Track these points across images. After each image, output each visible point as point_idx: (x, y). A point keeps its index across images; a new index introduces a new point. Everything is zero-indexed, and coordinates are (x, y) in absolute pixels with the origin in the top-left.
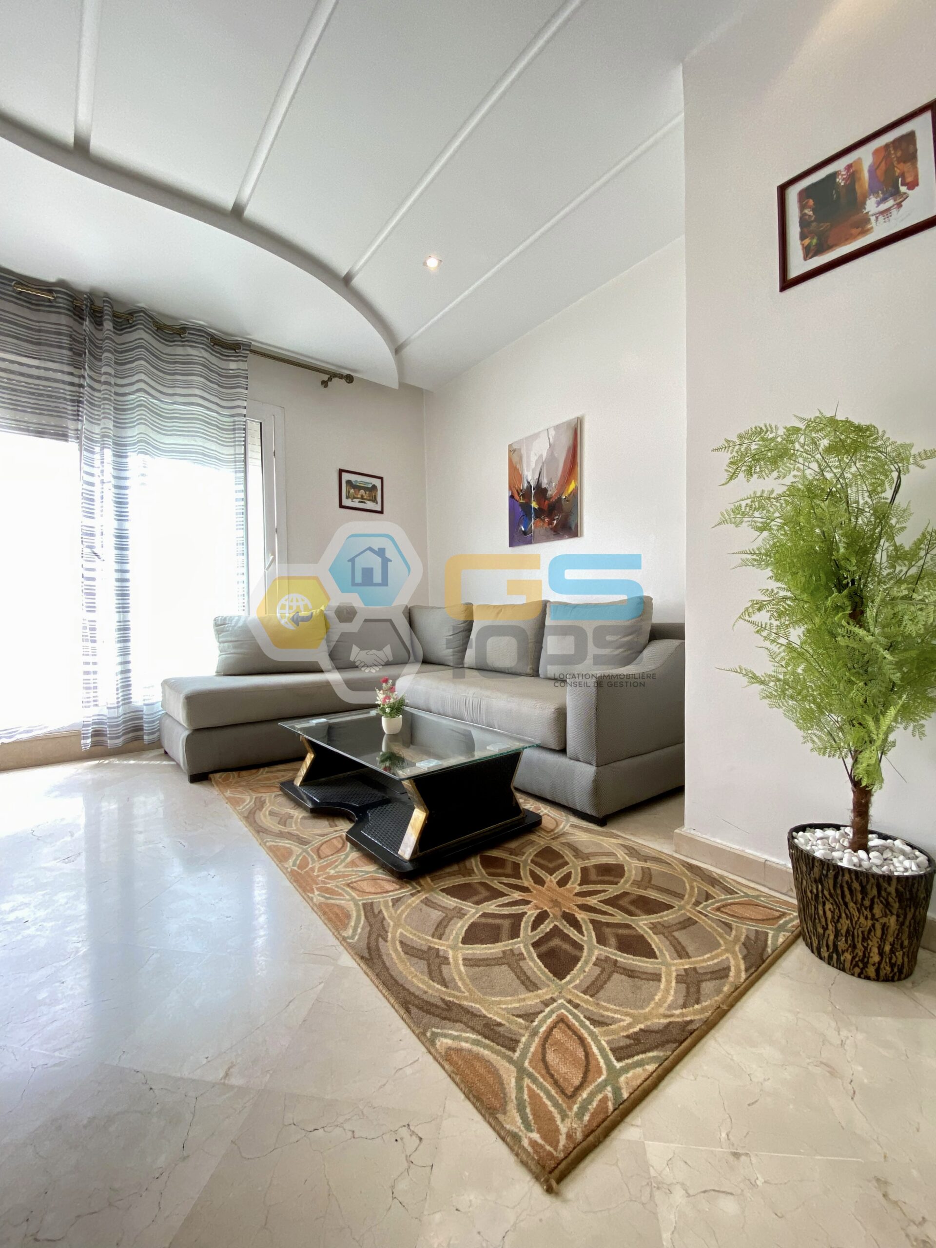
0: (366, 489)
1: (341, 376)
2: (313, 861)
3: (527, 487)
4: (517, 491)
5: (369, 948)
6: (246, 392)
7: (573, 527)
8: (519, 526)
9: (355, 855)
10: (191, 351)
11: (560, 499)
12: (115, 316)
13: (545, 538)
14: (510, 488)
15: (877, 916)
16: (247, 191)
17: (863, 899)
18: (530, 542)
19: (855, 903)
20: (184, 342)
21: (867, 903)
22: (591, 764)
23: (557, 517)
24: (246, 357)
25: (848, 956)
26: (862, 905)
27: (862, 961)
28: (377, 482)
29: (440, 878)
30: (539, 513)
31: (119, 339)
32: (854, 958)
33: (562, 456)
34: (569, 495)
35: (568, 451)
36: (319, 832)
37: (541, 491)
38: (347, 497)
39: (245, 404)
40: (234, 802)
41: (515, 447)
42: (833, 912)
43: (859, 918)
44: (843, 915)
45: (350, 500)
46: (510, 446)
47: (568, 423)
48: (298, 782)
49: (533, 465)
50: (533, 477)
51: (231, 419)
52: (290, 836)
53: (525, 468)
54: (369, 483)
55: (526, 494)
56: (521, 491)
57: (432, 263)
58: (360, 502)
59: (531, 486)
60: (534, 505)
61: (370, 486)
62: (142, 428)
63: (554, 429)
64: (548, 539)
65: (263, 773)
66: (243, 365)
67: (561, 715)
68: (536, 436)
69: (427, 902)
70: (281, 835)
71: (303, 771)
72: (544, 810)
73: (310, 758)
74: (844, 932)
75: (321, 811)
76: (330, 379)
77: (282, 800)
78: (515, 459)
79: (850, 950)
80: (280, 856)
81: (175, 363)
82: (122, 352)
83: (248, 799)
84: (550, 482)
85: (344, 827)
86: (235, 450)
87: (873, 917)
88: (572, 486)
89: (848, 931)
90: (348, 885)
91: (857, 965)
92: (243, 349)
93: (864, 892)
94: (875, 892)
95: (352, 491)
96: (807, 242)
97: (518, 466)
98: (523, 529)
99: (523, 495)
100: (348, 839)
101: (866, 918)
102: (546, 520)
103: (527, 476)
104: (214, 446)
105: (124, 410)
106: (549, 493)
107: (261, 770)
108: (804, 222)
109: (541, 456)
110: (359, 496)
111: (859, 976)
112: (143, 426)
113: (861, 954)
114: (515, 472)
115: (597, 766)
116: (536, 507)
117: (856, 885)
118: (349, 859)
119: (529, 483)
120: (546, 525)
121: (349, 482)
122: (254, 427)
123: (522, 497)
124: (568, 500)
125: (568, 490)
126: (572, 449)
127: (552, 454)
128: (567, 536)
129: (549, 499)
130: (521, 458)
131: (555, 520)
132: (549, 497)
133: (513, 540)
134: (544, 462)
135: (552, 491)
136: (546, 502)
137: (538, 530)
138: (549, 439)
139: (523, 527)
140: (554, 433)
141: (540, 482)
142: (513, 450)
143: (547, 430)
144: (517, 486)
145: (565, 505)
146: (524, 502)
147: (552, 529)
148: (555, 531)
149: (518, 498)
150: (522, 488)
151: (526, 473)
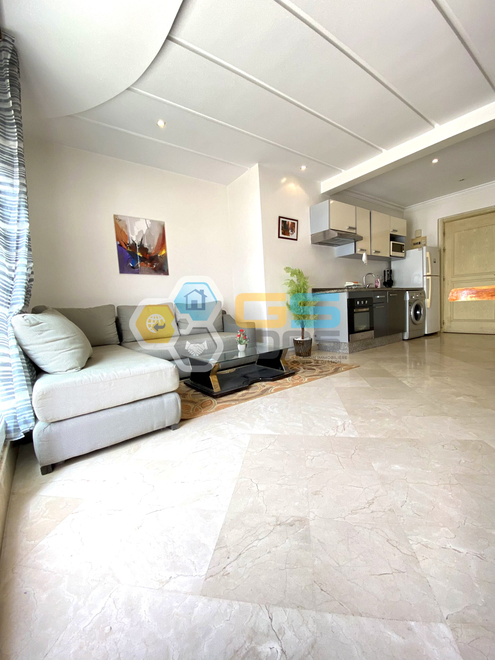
3: (133, 244)
4: (124, 243)
7: (166, 270)
8: (128, 263)
11: (157, 256)
13: (148, 272)
14: (118, 239)
18: (138, 273)
30: (143, 259)
33: (157, 236)
34: (162, 255)
35: (160, 235)
37: (143, 249)
46: (115, 216)
47: (159, 222)
49: (136, 233)
50: (137, 240)
53: (130, 231)
55: (132, 247)
56: (128, 244)
59: (136, 244)
60: (139, 254)
63: (150, 221)
64: (150, 273)
68: (137, 219)
78: (121, 225)
84: (150, 246)
88: (163, 252)
97: (124, 230)
98: (131, 265)
99: (130, 247)
102: (149, 264)
103: (132, 238)
106: (149, 251)
109: (142, 231)
114: (121, 232)
116: (141, 256)
120: (149, 266)
123: (128, 248)
124: (161, 258)
125: (161, 253)
126: (162, 235)
127: (150, 233)
128: (162, 274)
129: (150, 254)
130: (126, 227)
131: (154, 265)
132: (149, 253)
133: (123, 270)
134: (144, 235)
135: (151, 250)
136: (148, 255)
137: (143, 268)
138: (147, 224)
139: (131, 264)
140: (150, 223)
141: (142, 244)
142: (119, 219)
143: (146, 219)
144: (124, 241)
145: (160, 260)
146: (131, 251)
147: (152, 269)
148: (155, 270)
149: (126, 247)
150: (128, 243)
151: (131, 235)
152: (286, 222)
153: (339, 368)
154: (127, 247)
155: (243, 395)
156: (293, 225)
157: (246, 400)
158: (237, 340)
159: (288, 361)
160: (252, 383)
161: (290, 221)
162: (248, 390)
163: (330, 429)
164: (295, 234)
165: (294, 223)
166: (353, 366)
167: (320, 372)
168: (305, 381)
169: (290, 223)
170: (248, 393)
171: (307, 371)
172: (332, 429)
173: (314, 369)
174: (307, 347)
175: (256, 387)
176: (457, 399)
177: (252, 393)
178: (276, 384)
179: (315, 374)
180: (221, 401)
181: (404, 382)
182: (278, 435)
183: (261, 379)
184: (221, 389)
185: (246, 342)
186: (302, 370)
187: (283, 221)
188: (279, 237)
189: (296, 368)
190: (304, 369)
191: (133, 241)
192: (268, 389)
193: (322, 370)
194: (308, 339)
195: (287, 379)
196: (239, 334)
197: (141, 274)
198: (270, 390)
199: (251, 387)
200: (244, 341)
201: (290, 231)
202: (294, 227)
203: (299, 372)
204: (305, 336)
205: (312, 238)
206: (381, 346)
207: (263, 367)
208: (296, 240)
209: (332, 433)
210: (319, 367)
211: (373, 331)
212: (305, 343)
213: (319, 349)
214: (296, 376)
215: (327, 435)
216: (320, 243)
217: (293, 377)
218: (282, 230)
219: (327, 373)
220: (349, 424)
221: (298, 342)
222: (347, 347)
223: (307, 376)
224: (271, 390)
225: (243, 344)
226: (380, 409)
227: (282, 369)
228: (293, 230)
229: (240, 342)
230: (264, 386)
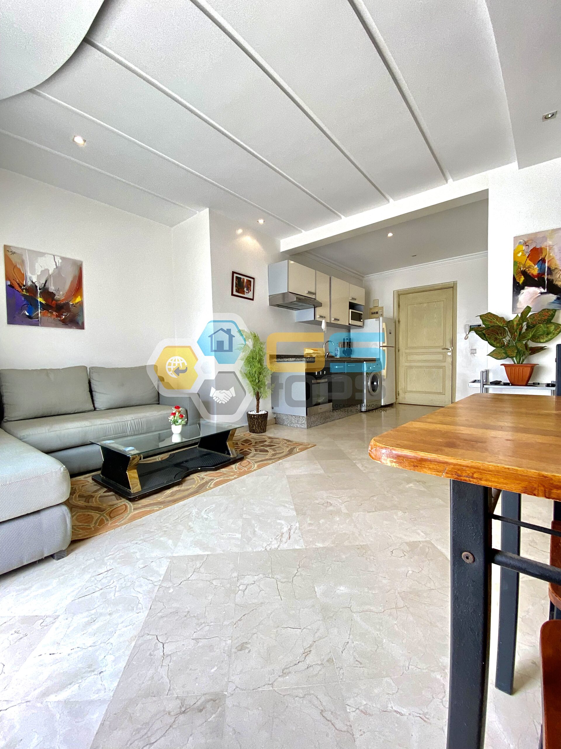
3: (31, 285)
4: (18, 284)
7: (80, 323)
8: (22, 310)
11: (67, 304)
13: (53, 324)
14: (7, 278)
18: (36, 324)
23: (65, 314)
30: (45, 307)
33: (69, 278)
34: (76, 304)
35: (74, 277)
37: (46, 292)
41: (13, 250)
46: (6, 246)
47: (74, 261)
49: (38, 272)
50: (38, 280)
53: (27, 270)
55: (30, 290)
56: (24, 286)
59: (36, 287)
60: (40, 300)
63: (61, 259)
64: (56, 326)
68: (43, 254)
78: (13, 258)
84: (58, 290)
88: (78, 299)
97: (19, 266)
98: (27, 314)
99: (26, 289)
102: (54, 313)
103: (30, 277)
106: (56, 297)
109: (47, 270)
114: (13, 268)
116: (44, 302)
120: (55, 317)
123: (24, 290)
124: (74, 306)
125: (75, 300)
126: (77, 278)
127: (59, 274)
128: (75, 328)
129: (57, 301)
130: (23, 262)
131: (63, 315)
132: (57, 299)
133: (12, 319)
134: (51, 275)
135: (60, 296)
136: (54, 302)
137: (45, 318)
138: (56, 262)
139: (26, 312)
140: (60, 261)
141: (47, 286)
142: (11, 252)
143: (54, 256)
144: (18, 281)
145: (73, 309)
146: (28, 294)
147: (60, 320)
148: (63, 322)
149: (20, 290)
150: (25, 284)
151: (29, 274)
152: (241, 278)
153: (294, 448)
154: (22, 290)
155: (172, 495)
156: (249, 283)
157: (175, 501)
158: (171, 420)
159: (238, 440)
160: (188, 475)
161: (246, 278)
162: (180, 486)
163: (273, 539)
164: (251, 293)
165: (250, 281)
166: (309, 445)
167: (274, 455)
168: (254, 468)
169: (245, 281)
170: (180, 490)
171: (258, 454)
172: (276, 539)
173: (267, 451)
174: (262, 422)
175: (192, 481)
176: (407, 486)
177: (184, 491)
178: (219, 474)
179: (267, 457)
180: (140, 506)
181: (358, 465)
182: (208, 555)
183: (199, 469)
184: (142, 489)
185: (182, 422)
186: (253, 452)
187: (237, 277)
188: (232, 295)
189: (247, 450)
190: (256, 450)
191: (32, 282)
192: (207, 483)
193: (275, 452)
194: (263, 413)
195: (233, 466)
196: (174, 412)
197: (41, 326)
198: (209, 484)
199: (185, 481)
200: (180, 421)
201: (245, 289)
202: (251, 285)
203: (249, 456)
204: (260, 409)
205: (270, 300)
206: (340, 419)
207: (206, 450)
208: (253, 300)
209: (274, 545)
210: (272, 447)
211: (331, 403)
212: (260, 417)
213: (276, 423)
214: (244, 462)
215: (268, 548)
216: (278, 306)
217: (240, 464)
218: (236, 287)
219: (280, 455)
220: (296, 529)
221: (251, 416)
222: (305, 421)
223: (257, 461)
224: (211, 485)
225: (178, 425)
226: (331, 505)
227: (229, 454)
228: (249, 289)
229: (175, 422)
230: (203, 479)
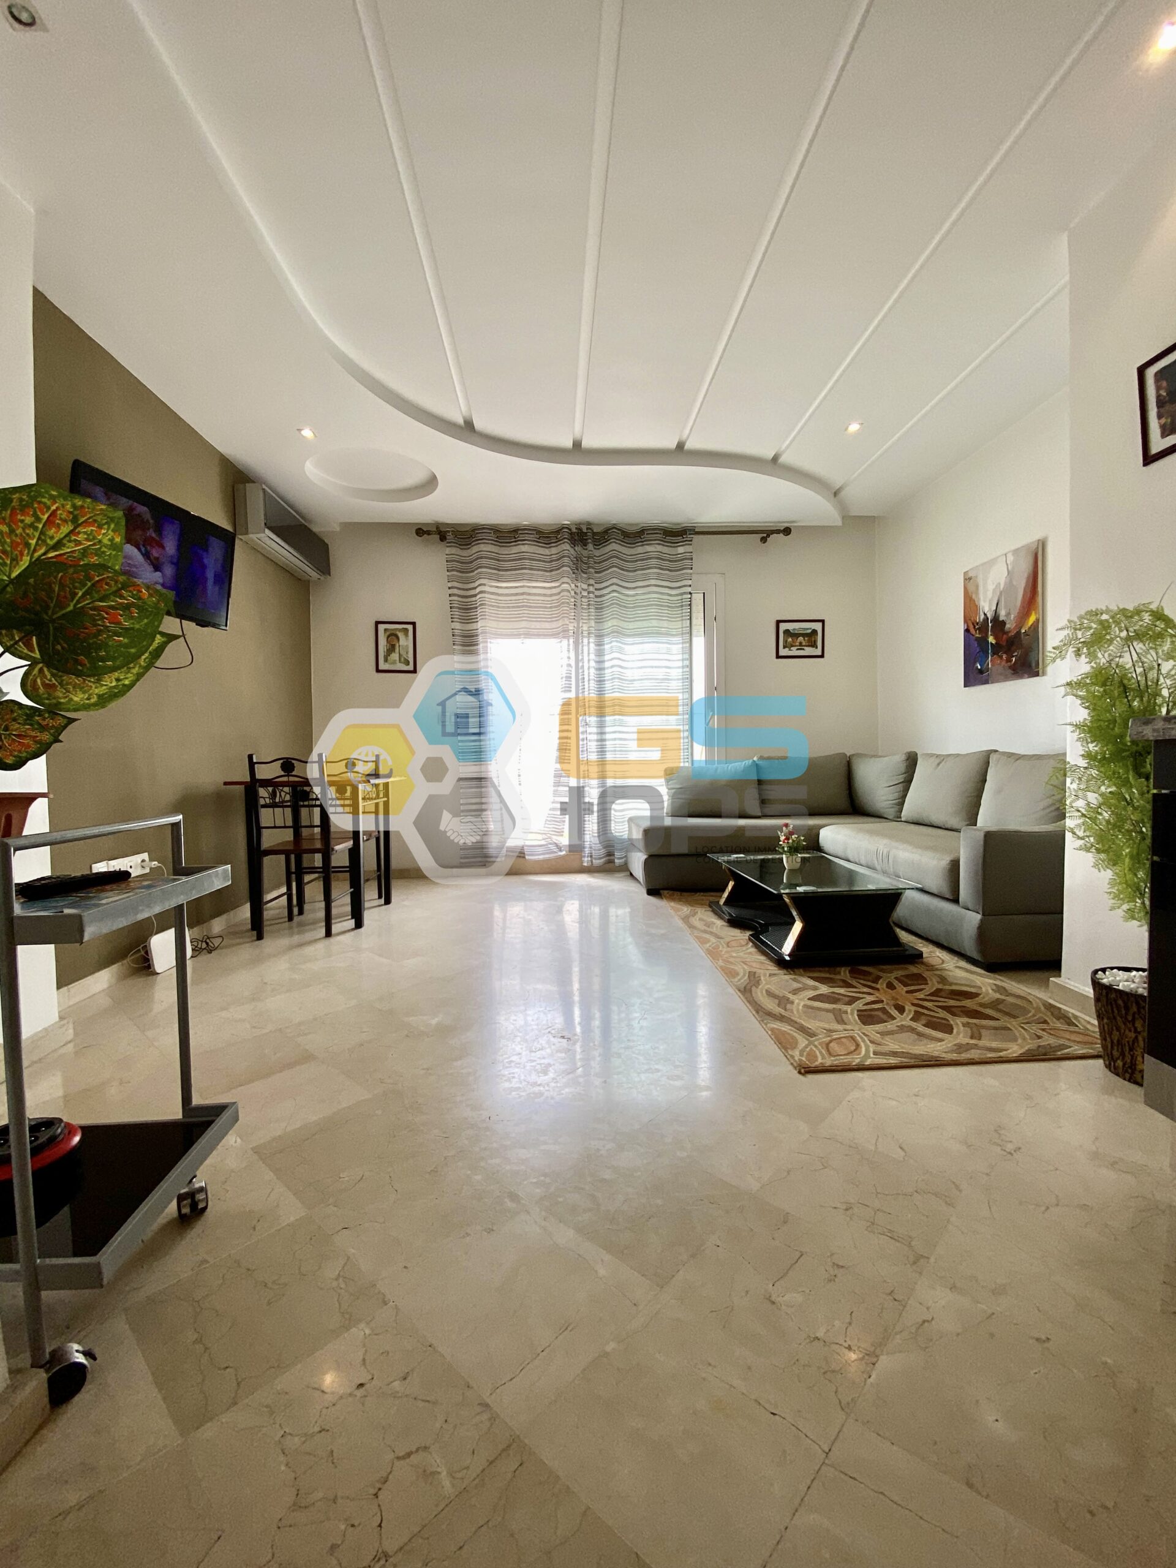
0: (804, 635)
1: (778, 532)
2: (723, 947)
3: (984, 620)
4: (973, 624)
5: (745, 988)
6: (691, 571)
7: (1033, 665)
8: (975, 663)
9: (753, 950)
10: (649, 548)
11: (1019, 633)
12: (594, 534)
13: (1003, 677)
14: (965, 621)
15: (1139, 1030)
16: (687, 432)
17: (1126, 1014)
18: (986, 682)
19: (1121, 1017)
20: (643, 542)
21: (1130, 1018)
22: (978, 913)
23: (1016, 654)
24: (691, 541)
25: (1120, 1063)
26: (1126, 1019)
27: (1130, 1067)
28: (818, 626)
29: (811, 971)
30: (997, 649)
31: (597, 553)
32: (1124, 1065)
33: (1021, 584)
34: (1030, 628)
35: (1028, 578)
36: (733, 934)
37: (998, 624)
38: (784, 647)
39: (690, 582)
40: (676, 910)
41: (970, 575)
42: (1108, 1025)
43: (1125, 1031)
44: (1114, 1028)
45: (787, 649)
46: (965, 573)
47: (1027, 547)
48: (722, 902)
49: (990, 594)
50: (990, 609)
51: (680, 598)
52: (711, 933)
53: (982, 598)
54: (808, 629)
55: (983, 627)
56: (977, 624)
57: (854, 428)
58: (798, 649)
59: (988, 619)
60: (991, 639)
61: (809, 631)
62: (615, 622)
63: (1013, 555)
64: (1006, 679)
65: (699, 896)
66: (688, 548)
67: (954, 867)
68: (992, 562)
69: (794, 980)
70: (705, 932)
71: (726, 894)
72: (927, 949)
73: (731, 884)
74: (1115, 1041)
75: (734, 923)
76: (768, 536)
77: (711, 914)
78: (971, 588)
79: (1121, 1058)
80: (703, 941)
81: (636, 561)
82: (599, 563)
83: (686, 910)
84: (1008, 614)
85: (748, 933)
86: (682, 624)
87: (1136, 1031)
88: (1032, 619)
89: (1118, 1041)
90: (743, 962)
91: (1126, 1071)
92: (690, 534)
93: (1127, 1008)
94: (1134, 1009)
95: (790, 640)
96: (1163, 421)
97: (974, 596)
98: (979, 667)
99: (979, 629)
100: (750, 939)
101: (1130, 1031)
102: (1004, 656)
103: (983, 607)
104: (665, 624)
105: (601, 608)
106: (1008, 626)
107: (698, 894)
108: (1160, 403)
109: (999, 584)
110: (798, 644)
111: (1129, 1081)
112: (615, 620)
113: (1129, 1061)
114: (970, 604)
115: (983, 915)
116: (994, 642)
117: (1120, 1002)
118: (749, 951)
119: (985, 614)
120: (1004, 663)
121: (787, 632)
122: (698, 599)
123: (977, 632)
124: (1027, 635)
125: (1028, 623)
126: (1032, 577)
127: (1011, 581)
128: (1026, 676)
129: (1007, 633)
130: (977, 587)
131: (1013, 656)
132: (1008, 630)
133: (968, 679)
134: (1001, 592)
135: (1009, 624)
136: (1004, 637)
137: (995, 669)
138: (1007, 565)
139: (979, 664)
140: (1012, 558)
141: (997, 613)
142: (968, 578)
143: (1006, 554)
144: (972, 619)
145: (1025, 640)
146: (980, 636)
147: (1010, 667)
148: (1014, 670)
149: (974, 633)
150: (978, 621)
151: (982, 603)
197: (992, 683)
